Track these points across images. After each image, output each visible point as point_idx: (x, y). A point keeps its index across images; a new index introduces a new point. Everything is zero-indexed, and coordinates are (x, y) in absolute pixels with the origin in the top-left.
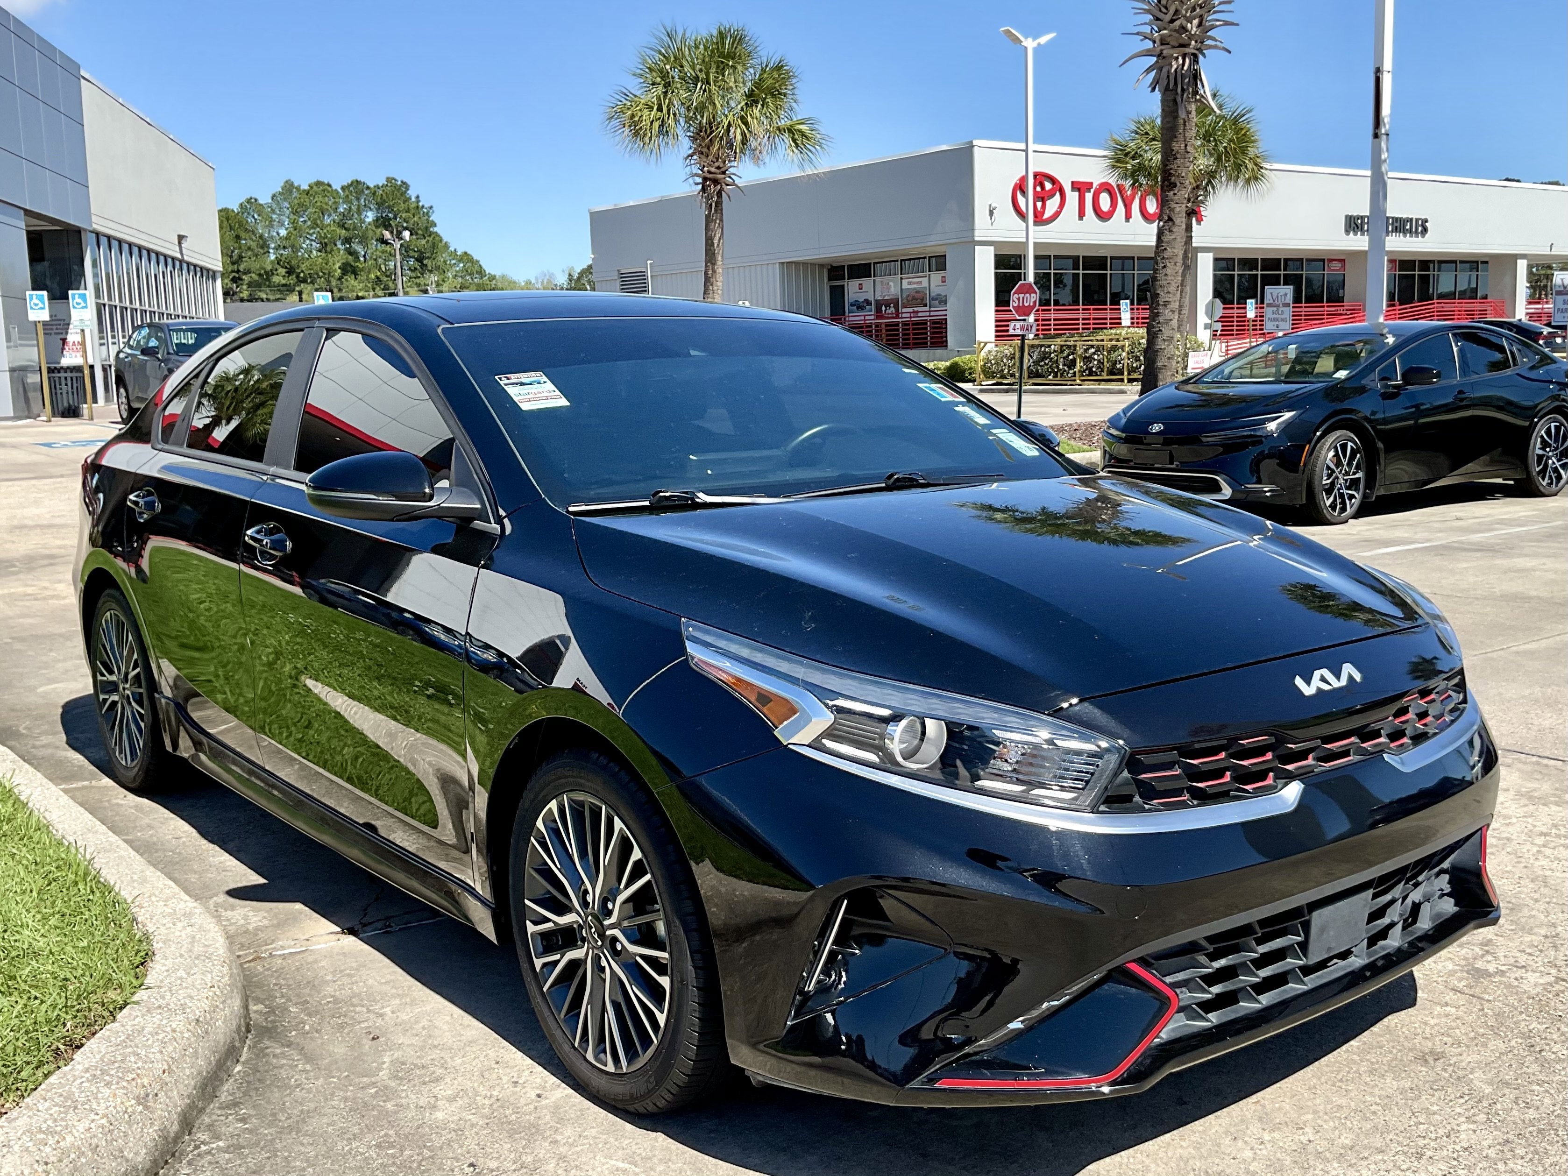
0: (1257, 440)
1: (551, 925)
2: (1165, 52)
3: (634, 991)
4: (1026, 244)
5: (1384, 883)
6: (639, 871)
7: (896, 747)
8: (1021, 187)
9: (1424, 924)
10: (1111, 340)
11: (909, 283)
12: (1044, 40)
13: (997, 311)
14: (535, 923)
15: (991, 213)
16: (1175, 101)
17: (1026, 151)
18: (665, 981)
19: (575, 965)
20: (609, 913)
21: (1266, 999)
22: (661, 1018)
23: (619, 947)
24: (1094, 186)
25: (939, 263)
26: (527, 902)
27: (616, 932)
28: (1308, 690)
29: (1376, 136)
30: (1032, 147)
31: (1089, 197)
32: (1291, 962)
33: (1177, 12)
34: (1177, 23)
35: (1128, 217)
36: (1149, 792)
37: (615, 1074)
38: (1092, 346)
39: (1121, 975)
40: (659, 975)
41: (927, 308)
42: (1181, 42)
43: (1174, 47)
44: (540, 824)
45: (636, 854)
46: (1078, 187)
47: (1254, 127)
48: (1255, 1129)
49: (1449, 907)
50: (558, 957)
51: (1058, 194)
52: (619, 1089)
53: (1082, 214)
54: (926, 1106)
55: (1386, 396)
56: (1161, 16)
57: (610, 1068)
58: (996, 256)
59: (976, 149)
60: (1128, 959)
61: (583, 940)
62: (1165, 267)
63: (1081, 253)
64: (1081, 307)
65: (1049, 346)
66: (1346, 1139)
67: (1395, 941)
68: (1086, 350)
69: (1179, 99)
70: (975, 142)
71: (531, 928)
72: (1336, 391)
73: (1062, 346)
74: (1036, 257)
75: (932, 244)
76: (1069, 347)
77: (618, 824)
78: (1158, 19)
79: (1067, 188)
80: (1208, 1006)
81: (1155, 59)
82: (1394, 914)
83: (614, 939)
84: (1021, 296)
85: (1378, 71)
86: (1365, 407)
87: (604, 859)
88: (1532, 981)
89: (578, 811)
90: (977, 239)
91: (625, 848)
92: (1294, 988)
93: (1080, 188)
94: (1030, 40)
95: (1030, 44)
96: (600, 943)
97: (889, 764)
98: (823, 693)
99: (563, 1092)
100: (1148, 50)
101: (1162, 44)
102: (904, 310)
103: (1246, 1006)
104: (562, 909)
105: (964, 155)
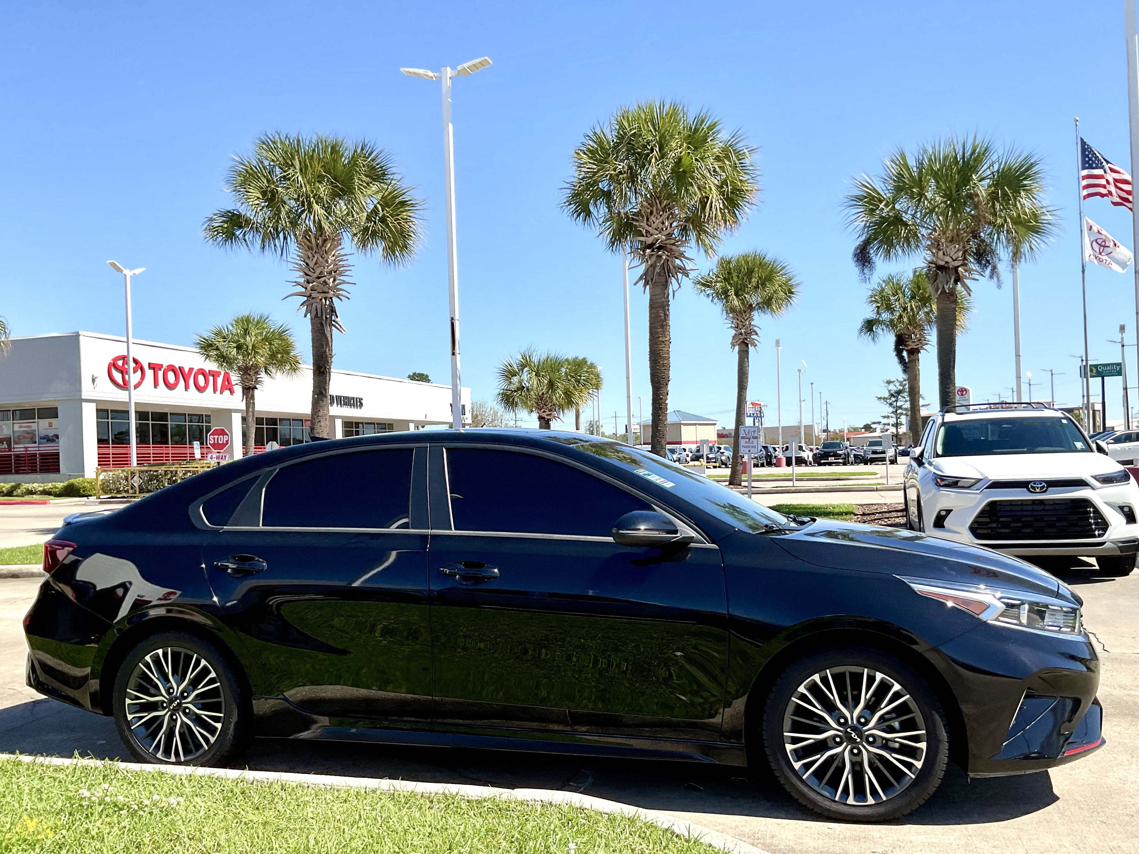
1: (812, 741)
2: (313, 295)
3: (894, 758)
4: (128, 404)
6: (898, 696)
8: (113, 365)
10: (203, 467)
11: (21, 427)
12: (138, 271)
13: (98, 447)
14: (794, 744)
15: (93, 381)
16: (322, 324)
17: (128, 342)
18: (921, 745)
19: (832, 758)
20: (867, 724)
22: (918, 764)
24: (164, 367)
25: (51, 413)
26: (785, 734)
27: (874, 732)
29: (453, 354)
30: (131, 340)
31: (160, 374)
33: (321, 273)
34: (323, 279)
35: (187, 387)
37: (875, 804)
38: (189, 471)
40: (917, 743)
41: (36, 445)
42: (324, 290)
43: (319, 293)
44: (801, 689)
45: (897, 688)
46: (151, 366)
47: (291, 339)
50: (818, 757)
51: (139, 370)
53: (156, 385)
56: (308, 273)
57: (871, 801)
58: (98, 410)
59: (81, 338)
63: (150, 410)
65: (156, 471)
68: (184, 474)
69: (324, 323)
70: (81, 333)
71: (789, 747)
73: (166, 471)
74: (136, 412)
75: (46, 400)
76: (171, 472)
77: (880, 677)
78: (307, 275)
79: (146, 367)
81: (306, 298)
85: (452, 319)
87: (866, 695)
89: (840, 677)
90: (83, 397)
91: (885, 688)
93: (154, 367)
94: (128, 270)
95: (127, 272)
96: (859, 740)
100: (301, 292)
101: (312, 290)
102: (16, 446)
104: (820, 731)
105: (73, 341)
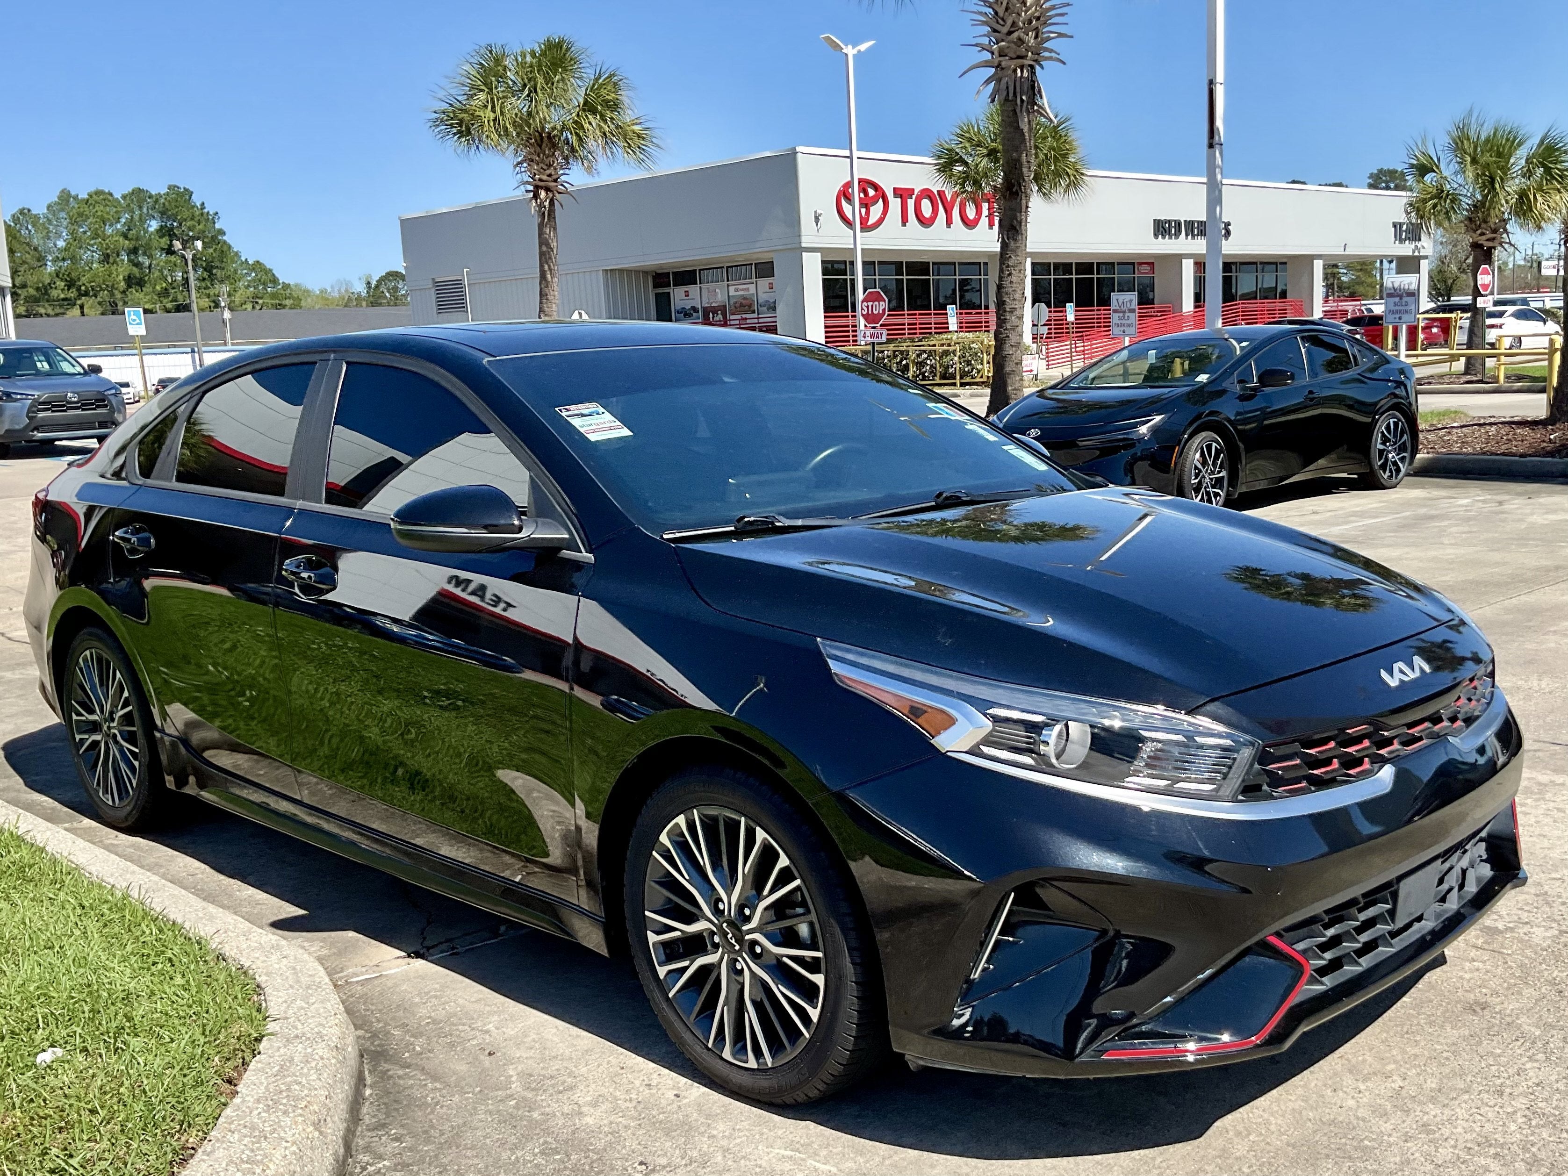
0: (1130, 444)
1: (678, 933)
2: (1003, 64)
3: (780, 991)
4: (853, 251)
5: (1446, 854)
6: (785, 877)
7: (1049, 750)
8: (845, 194)
9: (1472, 888)
10: (942, 345)
11: (736, 290)
12: (863, 47)
13: (825, 317)
14: (658, 933)
15: (817, 220)
16: (1014, 111)
17: (850, 158)
18: (819, 979)
19: (705, 971)
20: (748, 919)
21: (1366, 962)
22: (814, 1014)
23: (758, 950)
24: (916, 192)
25: (765, 269)
26: (647, 913)
27: (757, 936)
28: (1393, 683)
29: (1211, 146)
30: (856, 154)
31: (911, 203)
32: (1381, 928)
33: (1014, 24)
34: (1016, 35)
35: (949, 222)
36: (1276, 781)
37: (758, 1069)
38: (925, 351)
39: (1264, 948)
40: (812, 973)
41: (755, 315)
42: (1018, 53)
43: (1012, 59)
44: (664, 838)
45: (783, 861)
46: (898, 192)
47: (1073, 136)
48: (1348, 1080)
49: (1486, 871)
50: (686, 963)
51: (881, 200)
52: (763, 1083)
53: (904, 221)
54: (1091, 1077)
55: (1243, 398)
56: (998, 27)
57: (752, 1063)
58: (823, 262)
59: (799, 155)
60: (1267, 933)
61: (716, 946)
62: (1010, 274)
63: (904, 259)
64: (906, 312)
65: (883, 352)
66: (1432, 1084)
67: (1453, 904)
68: (919, 356)
69: (1018, 111)
70: (798, 149)
71: (652, 938)
72: (1201, 394)
73: (894, 352)
74: (865, 263)
75: (759, 251)
76: (902, 352)
77: (761, 835)
78: (995, 31)
79: (890, 194)
80: (1322, 971)
81: (993, 70)
82: (1452, 880)
83: (754, 943)
84: (870, 304)
85: (1211, 83)
86: (1228, 410)
87: (744, 868)
88: (1539, 935)
89: (710, 825)
90: (804, 245)
91: (768, 857)
92: (1384, 951)
93: (902, 194)
94: (850, 47)
95: (850, 51)
96: (737, 947)
97: (1044, 765)
98: (982, 705)
99: (697, 1091)
100: (986, 61)
101: (1000, 56)
102: (732, 317)
103: (1350, 970)
104: (690, 919)
105: (787, 161)
